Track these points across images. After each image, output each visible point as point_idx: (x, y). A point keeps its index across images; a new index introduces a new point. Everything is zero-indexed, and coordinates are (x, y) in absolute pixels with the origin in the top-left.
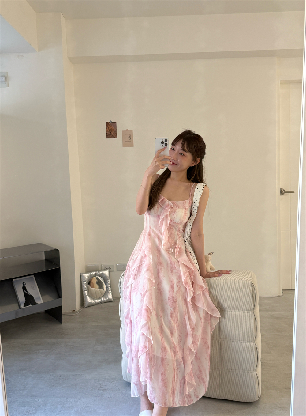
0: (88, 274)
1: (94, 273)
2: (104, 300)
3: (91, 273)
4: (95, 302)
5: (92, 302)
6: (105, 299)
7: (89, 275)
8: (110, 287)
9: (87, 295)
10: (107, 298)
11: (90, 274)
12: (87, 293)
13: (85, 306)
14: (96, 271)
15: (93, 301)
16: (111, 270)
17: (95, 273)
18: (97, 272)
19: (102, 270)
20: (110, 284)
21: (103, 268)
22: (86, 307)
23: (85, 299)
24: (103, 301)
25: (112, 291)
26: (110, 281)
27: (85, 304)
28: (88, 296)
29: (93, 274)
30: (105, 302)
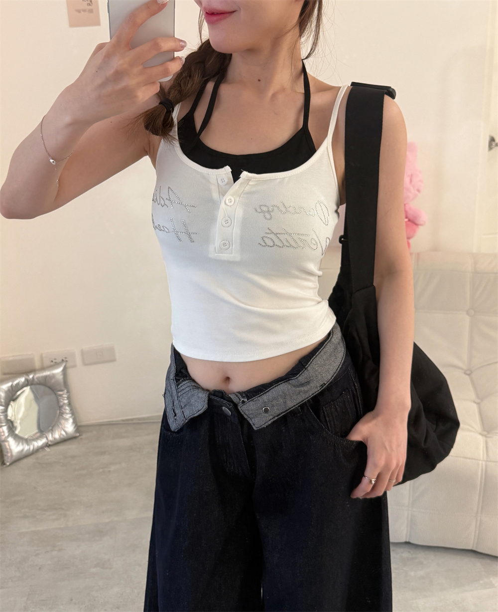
0: (6, 386)
1: (22, 380)
2: (55, 439)
3: (13, 382)
4: (32, 447)
5: (23, 450)
6: (57, 435)
7: (8, 387)
8: (70, 404)
9: (8, 436)
10: (63, 433)
11: (9, 384)
12: (9, 432)
13: (5, 462)
14: (27, 373)
15: (26, 448)
16: (68, 365)
17: (27, 380)
18: (31, 376)
19: (43, 369)
20: (69, 398)
21: (47, 363)
22: (8, 464)
23: (4, 447)
24: (51, 441)
25: (73, 413)
26: (68, 392)
27: (5, 458)
28: (12, 436)
29: (18, 384)
30: (57, 443)
